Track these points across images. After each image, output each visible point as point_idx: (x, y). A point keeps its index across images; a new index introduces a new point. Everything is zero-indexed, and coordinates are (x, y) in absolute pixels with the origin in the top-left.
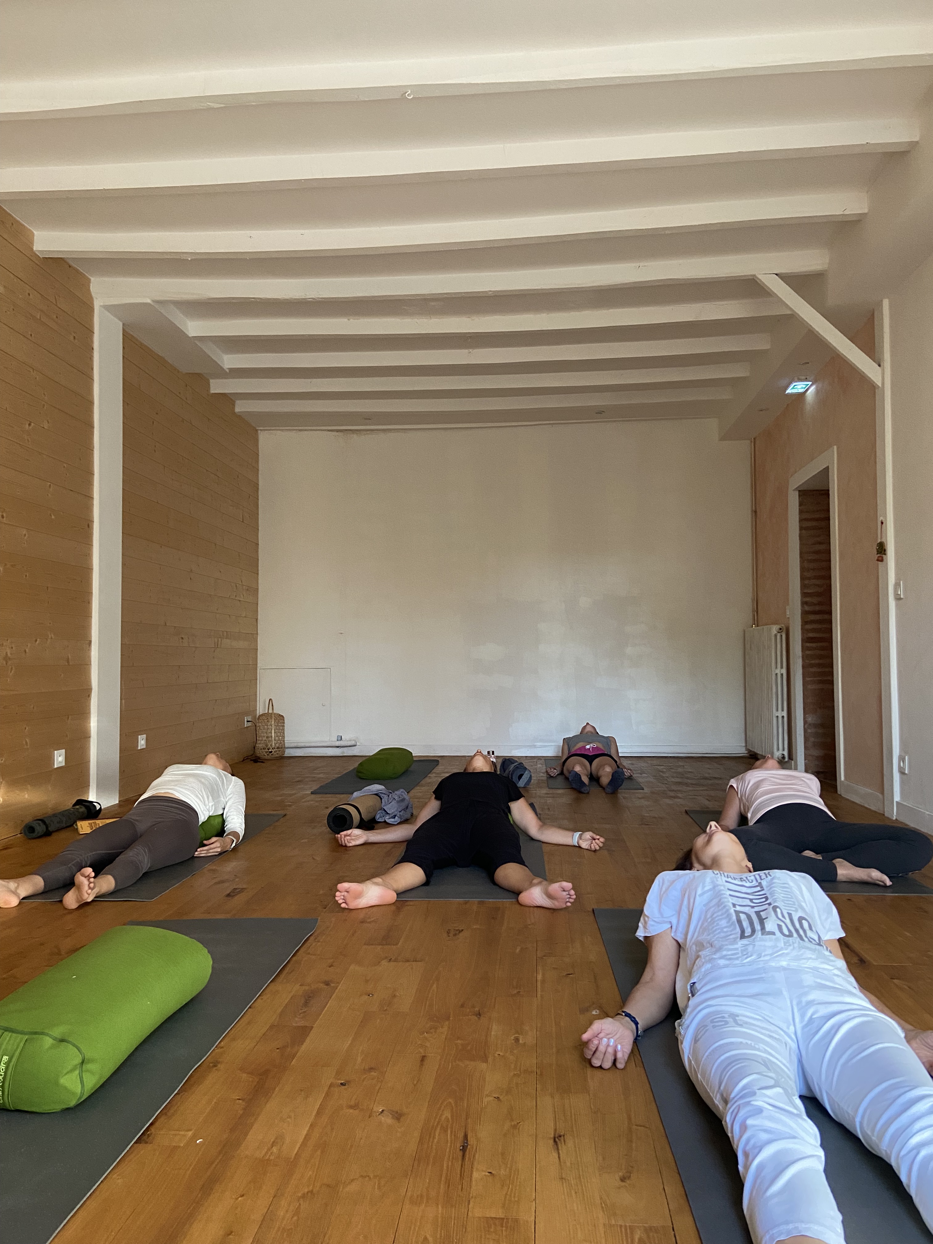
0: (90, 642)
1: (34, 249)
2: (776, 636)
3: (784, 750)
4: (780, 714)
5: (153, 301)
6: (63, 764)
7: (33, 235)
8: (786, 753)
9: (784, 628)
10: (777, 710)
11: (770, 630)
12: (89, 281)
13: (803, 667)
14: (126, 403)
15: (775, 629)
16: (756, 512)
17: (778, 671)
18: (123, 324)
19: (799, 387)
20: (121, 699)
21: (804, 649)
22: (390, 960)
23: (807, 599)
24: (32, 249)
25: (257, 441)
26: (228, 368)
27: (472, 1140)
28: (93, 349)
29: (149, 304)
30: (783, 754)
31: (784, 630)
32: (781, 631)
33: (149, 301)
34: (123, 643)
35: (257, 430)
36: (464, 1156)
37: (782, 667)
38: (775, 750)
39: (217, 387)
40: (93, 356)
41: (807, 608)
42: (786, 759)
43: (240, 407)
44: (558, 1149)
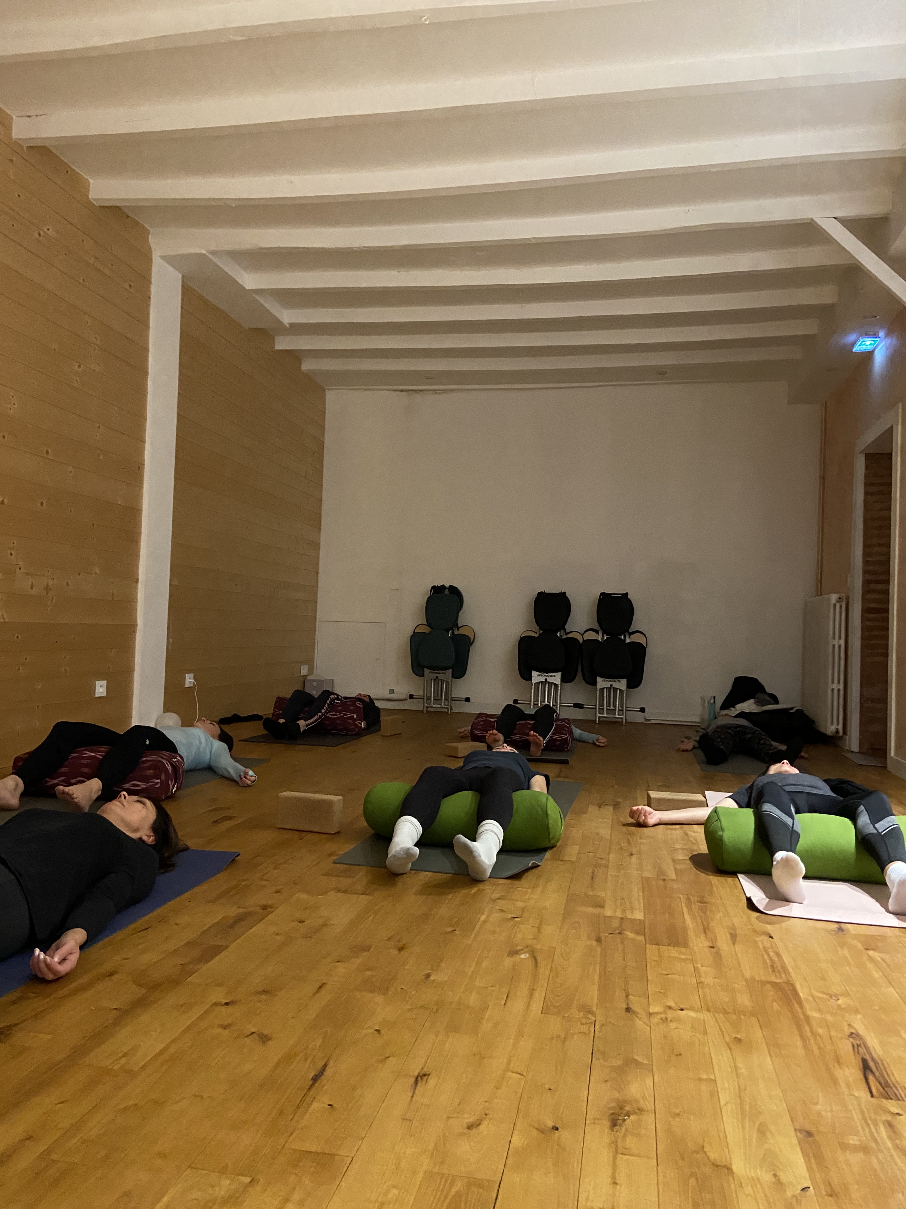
0: (138, 580)
1: (90, 197)
2: (835, 605)
3: (838, 724)
4: (835, 686)
5: (208, 252)
6: (105, 694)
7: (89, 183)
8: (840, 727)
9: (844, 597)
10: (833, 682)
11: (829, 600)
12: (147, 232)
13: (863, 638)
14: (183, 352)
15: (834, 597)
16: (824, 478)
17: (836, 642)
18: (183, 277)
19: (868, 343)
20: (168, 638)
21: (864, 619)
22: (339, 891)
23: (870, 568)
24: (88, 198)
25: (323, 399)
26: (288, 323)
27: (329, 1072)
28: (150, 298)
29: (204, 255)
30: (837, 729)
31: (844, 600)
32: (841, 600)
33: (204, 252)
34: (174, 584)
35: (324, 390)
36: (312, 1086)
37: (840, 638)
38: (829, 724)
39: (282, 344)
40: (149, 305)
41: (869, 577)
42: (841, 734)
43: (306, 366)
44: (415, 1089)
